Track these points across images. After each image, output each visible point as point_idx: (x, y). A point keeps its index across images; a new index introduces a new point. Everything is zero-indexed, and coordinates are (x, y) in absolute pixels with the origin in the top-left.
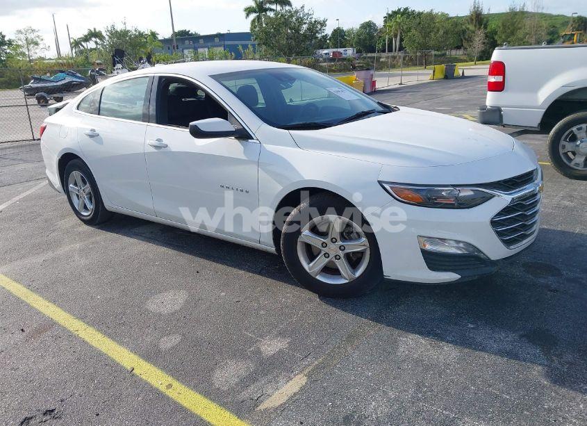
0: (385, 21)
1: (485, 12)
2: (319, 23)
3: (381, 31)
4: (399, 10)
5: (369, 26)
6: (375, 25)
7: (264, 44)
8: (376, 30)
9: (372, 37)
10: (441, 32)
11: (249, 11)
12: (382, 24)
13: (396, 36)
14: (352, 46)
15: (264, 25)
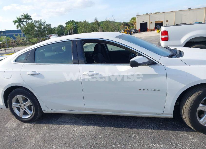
0: (66, 25)
1: (99, 21)
2: (48, 25)
3: (65, 28)
4: (70, 21)
5: (61, 26)
6: (63, 26)
7: (27, 33)
8: (64, 28)
9: (62, 30)
10: (90, 27)
11: (15, 22)
12: (65, 26)
13: (71, 30)
14: (56, 33)
15: (26, 27)
